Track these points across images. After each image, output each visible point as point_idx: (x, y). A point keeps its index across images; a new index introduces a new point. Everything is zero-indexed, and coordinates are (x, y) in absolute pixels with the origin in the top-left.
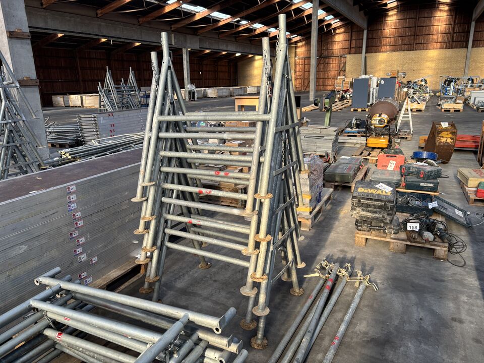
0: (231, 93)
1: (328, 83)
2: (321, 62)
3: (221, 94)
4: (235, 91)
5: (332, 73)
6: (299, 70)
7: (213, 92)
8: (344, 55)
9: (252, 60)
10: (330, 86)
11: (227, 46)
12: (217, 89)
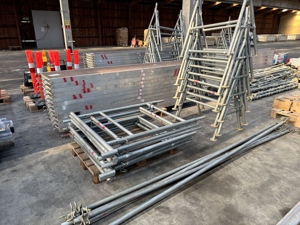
0: (276, 39)
3: (269, 40)
4: (280, 38)
7: (264, 38)
9: (294, 14)
11: (281, 4)
12: (267, 36)
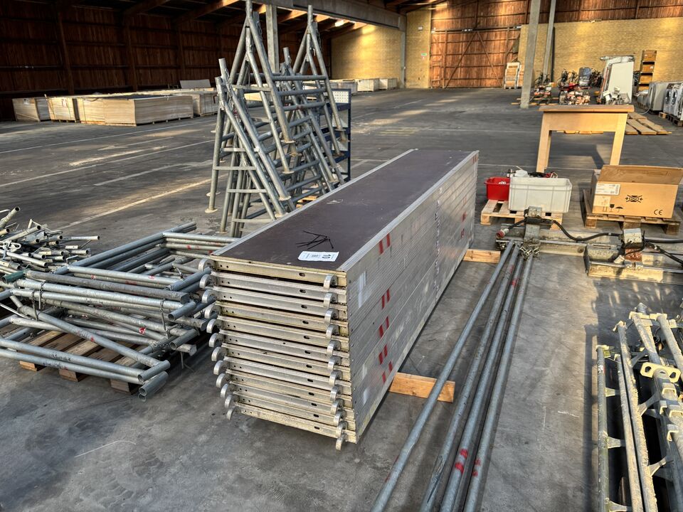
1: (486, 75)
2: (476, 38)
5: (494, 58)
6: (437, 52)
8: (516, 25)
10: (490, 79)
